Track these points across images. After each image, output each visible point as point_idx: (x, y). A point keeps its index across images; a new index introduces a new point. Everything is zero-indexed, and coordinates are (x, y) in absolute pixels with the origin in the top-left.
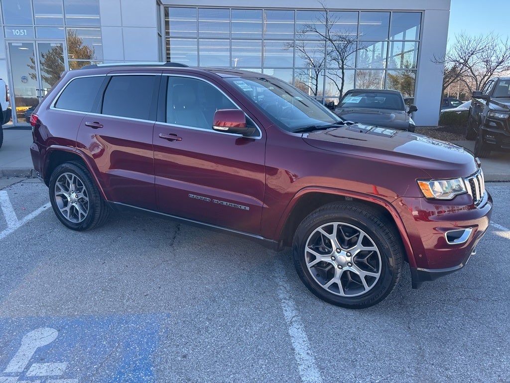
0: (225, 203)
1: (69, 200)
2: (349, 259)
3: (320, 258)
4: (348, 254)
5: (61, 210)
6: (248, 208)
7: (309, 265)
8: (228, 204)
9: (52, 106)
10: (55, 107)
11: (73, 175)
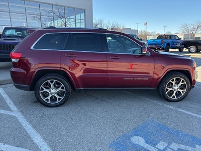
1: (50, 93)
5: (44, 100)
6: (148, 79)
7: (167, 93)
9: (32, 48)
10: (34, 48)
11: (55, 81)
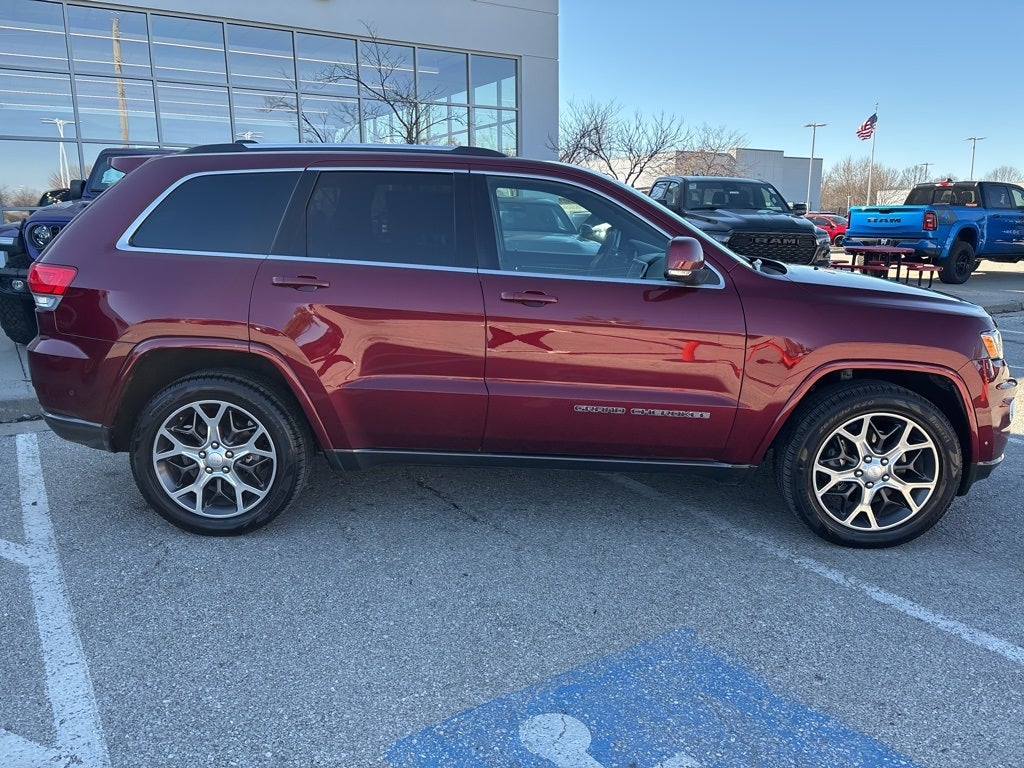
0: (658, 412)
1: (202, 465)
2: (885, 469)
3: (837, 477)
4: (885, 461)
5: (174, 496)
6: (707, 415)
7: (819, 494)
8: (666, 412)
9: (123, 243)
10: (131, 244)
11: (224, 405)
